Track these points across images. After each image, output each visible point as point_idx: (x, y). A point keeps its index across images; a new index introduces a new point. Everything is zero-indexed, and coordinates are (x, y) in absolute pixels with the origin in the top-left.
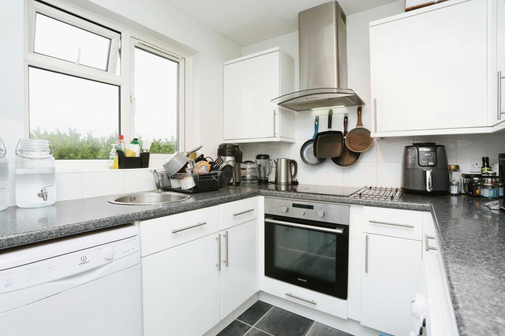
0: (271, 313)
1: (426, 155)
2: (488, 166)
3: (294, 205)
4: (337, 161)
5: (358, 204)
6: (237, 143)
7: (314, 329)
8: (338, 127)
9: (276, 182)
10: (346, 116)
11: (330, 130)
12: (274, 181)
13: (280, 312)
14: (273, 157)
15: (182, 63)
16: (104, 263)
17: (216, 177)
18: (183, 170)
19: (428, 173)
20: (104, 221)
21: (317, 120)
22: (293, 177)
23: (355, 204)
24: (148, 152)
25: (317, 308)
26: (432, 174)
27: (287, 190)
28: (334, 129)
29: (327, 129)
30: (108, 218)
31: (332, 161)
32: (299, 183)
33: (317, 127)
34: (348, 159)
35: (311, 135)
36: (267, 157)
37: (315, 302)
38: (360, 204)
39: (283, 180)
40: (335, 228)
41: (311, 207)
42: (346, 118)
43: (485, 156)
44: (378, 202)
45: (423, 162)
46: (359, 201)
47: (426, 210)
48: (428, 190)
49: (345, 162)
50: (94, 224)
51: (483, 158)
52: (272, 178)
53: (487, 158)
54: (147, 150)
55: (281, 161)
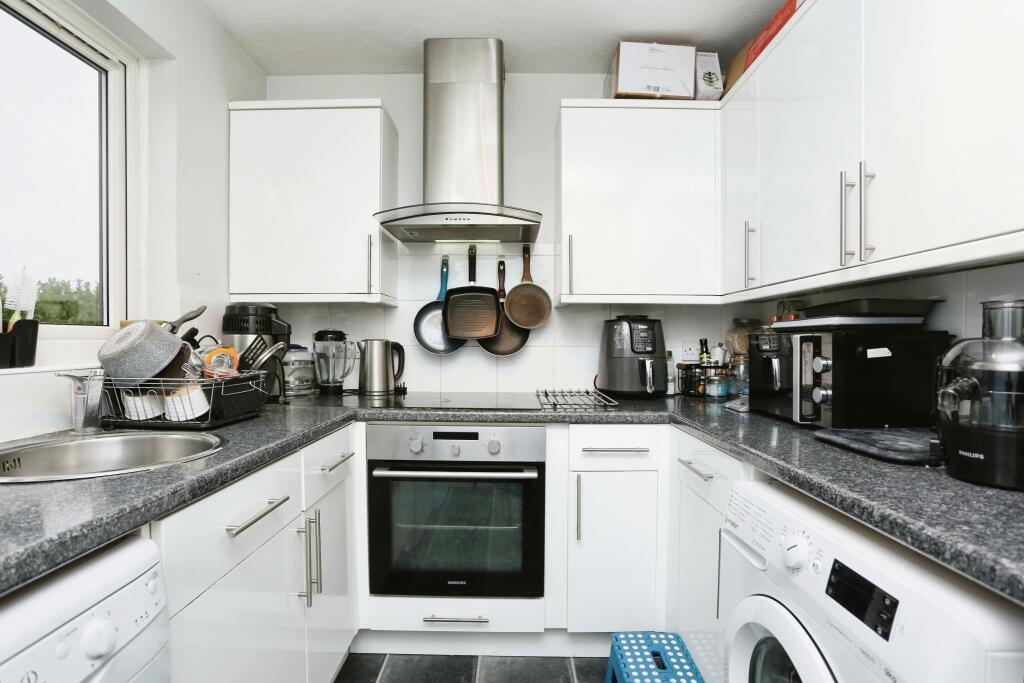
0: (388, 671)
1: (642, 334)
2: (707, 352)
3: (438, 436)
4: (488, 344)
5: (562, 422)
6: (273, 304)
7: (484, 671)
8: (487, 278)
9: (363, 392)
10: (501, 260)
11: (472, 284)
12: (357, 387)
13: (406, 661)
14: (354, 337)
15: (115, 75)
16: (91, 670)
17: (258, 385)
18: (175, 368)
19: (648, 363)
20: (76, 537)
21: (445, 263)
22: (397, 377)
23: (557, 422)
24: (30, 317)
25: (491, 628)
26: (653, 366)
27: (387, 405)
28: (480, 282)
29: (466, 283)
30: (83, 526)
31: (477, 344)
32: (408, 390)
33: (444, 277)
34: (509, 340)
35: (433, 293)
36: (340, 336)
37: (484, 617)
38: (566, 422)
39: (377, 384)
40: (521, 471)
41: (474, 436)
42: (502, 263)
43: (703, 337)
44: (595, 416)
45: (639, 347)
46: (564, 417)
47: (664, 423)
48: (649, 391)
49: (502, 347)
50: (46, 555)
51: (701, 340)
52: (351, 382)
53: (706, 340)
54: (23, 313)
55: (372, 345)
